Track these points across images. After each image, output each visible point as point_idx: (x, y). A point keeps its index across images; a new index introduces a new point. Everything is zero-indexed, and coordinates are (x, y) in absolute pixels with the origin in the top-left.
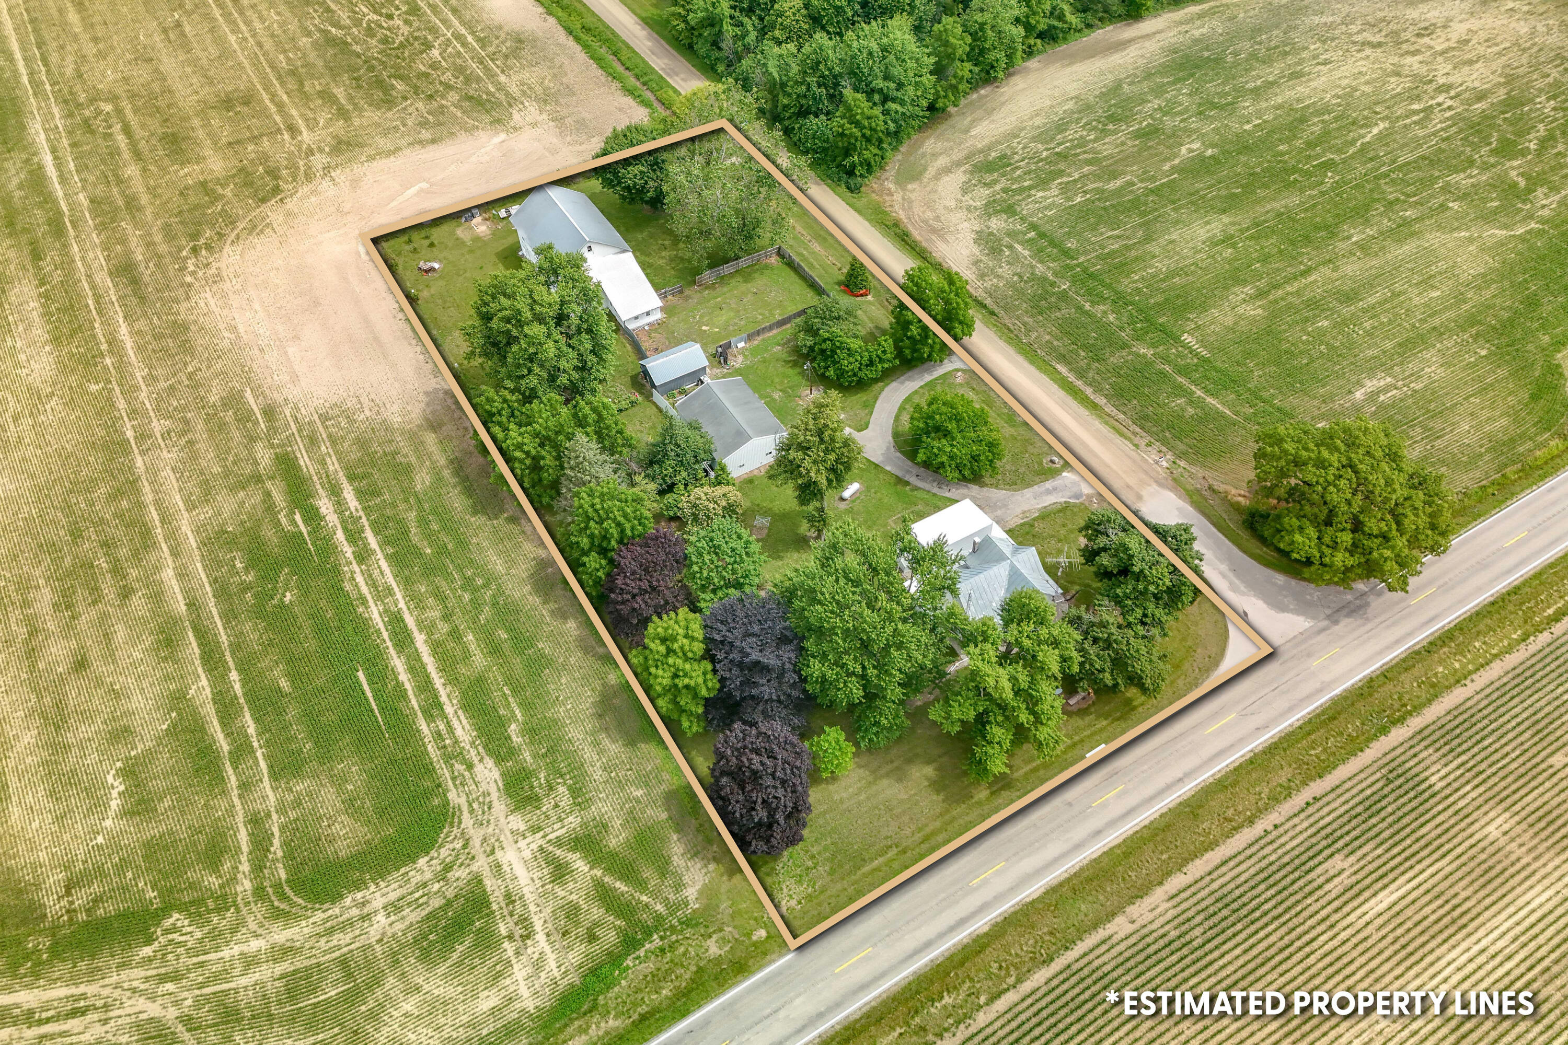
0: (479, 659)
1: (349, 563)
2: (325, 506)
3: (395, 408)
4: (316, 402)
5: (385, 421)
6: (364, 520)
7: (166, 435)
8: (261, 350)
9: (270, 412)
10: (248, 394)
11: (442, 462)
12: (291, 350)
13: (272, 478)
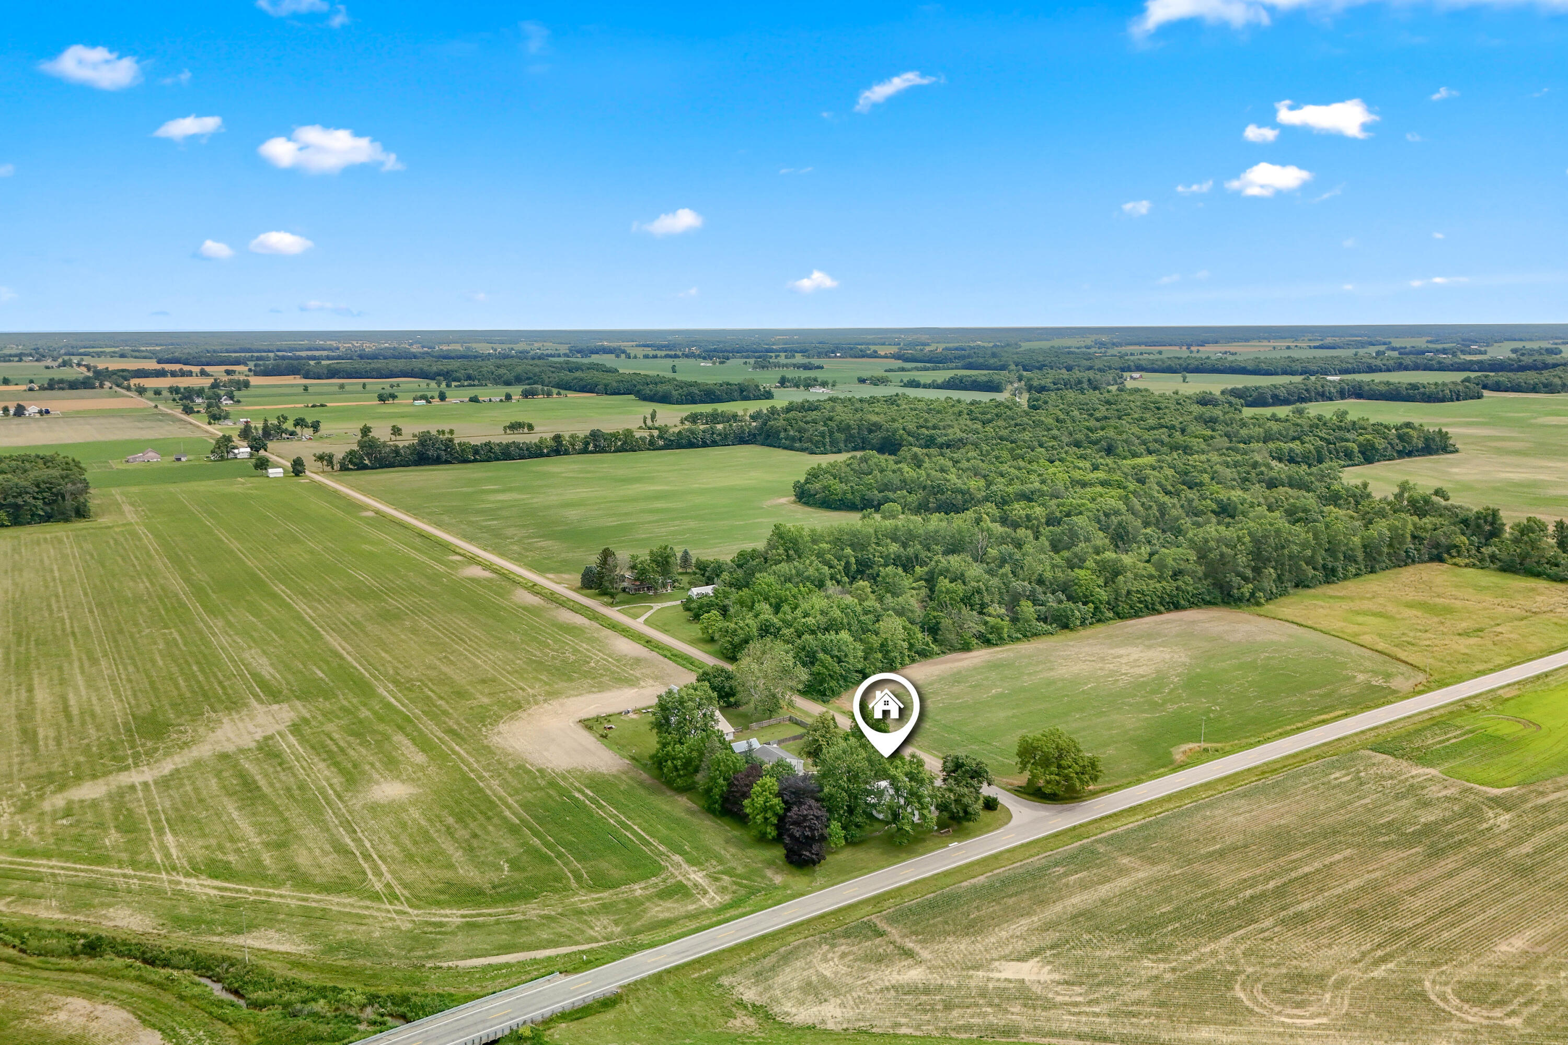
1: (594, 809)
2: (578, 795)
4: (562, 767)
7: (492, 777)
10: (528, 766)
13: (548, 789)
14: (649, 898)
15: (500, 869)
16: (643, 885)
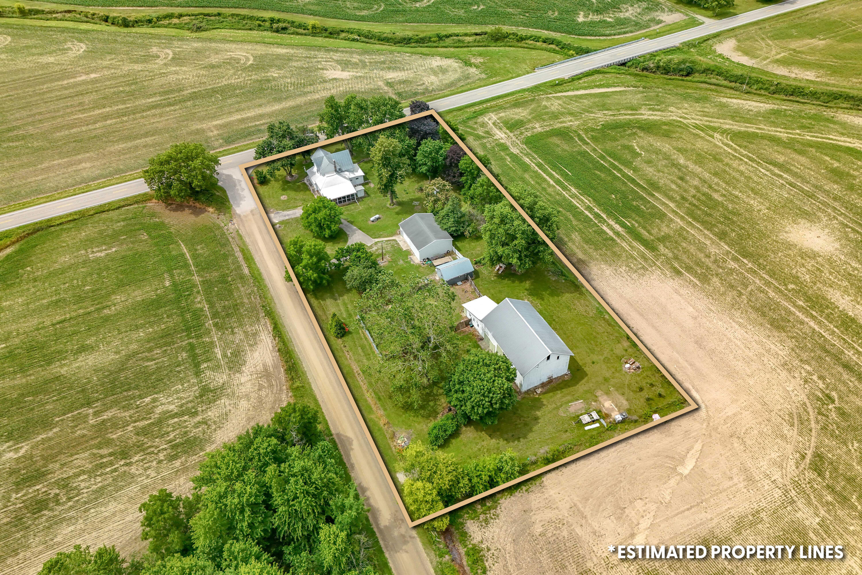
0: (527, 176)
1: (594, 206)
2: (617, 227)
3: (608, 272)
4: (655, 277)
5: (610, 266)
6: (596, 222)
7: (725, 261)
8: (710, 310)
9: (678, 273)
10: (698, 283)
11: (570, 244)
12: (691, 309)
13: (653, 241)
14: (529, 121)
15: (642, 148)
16: (535, 130)
